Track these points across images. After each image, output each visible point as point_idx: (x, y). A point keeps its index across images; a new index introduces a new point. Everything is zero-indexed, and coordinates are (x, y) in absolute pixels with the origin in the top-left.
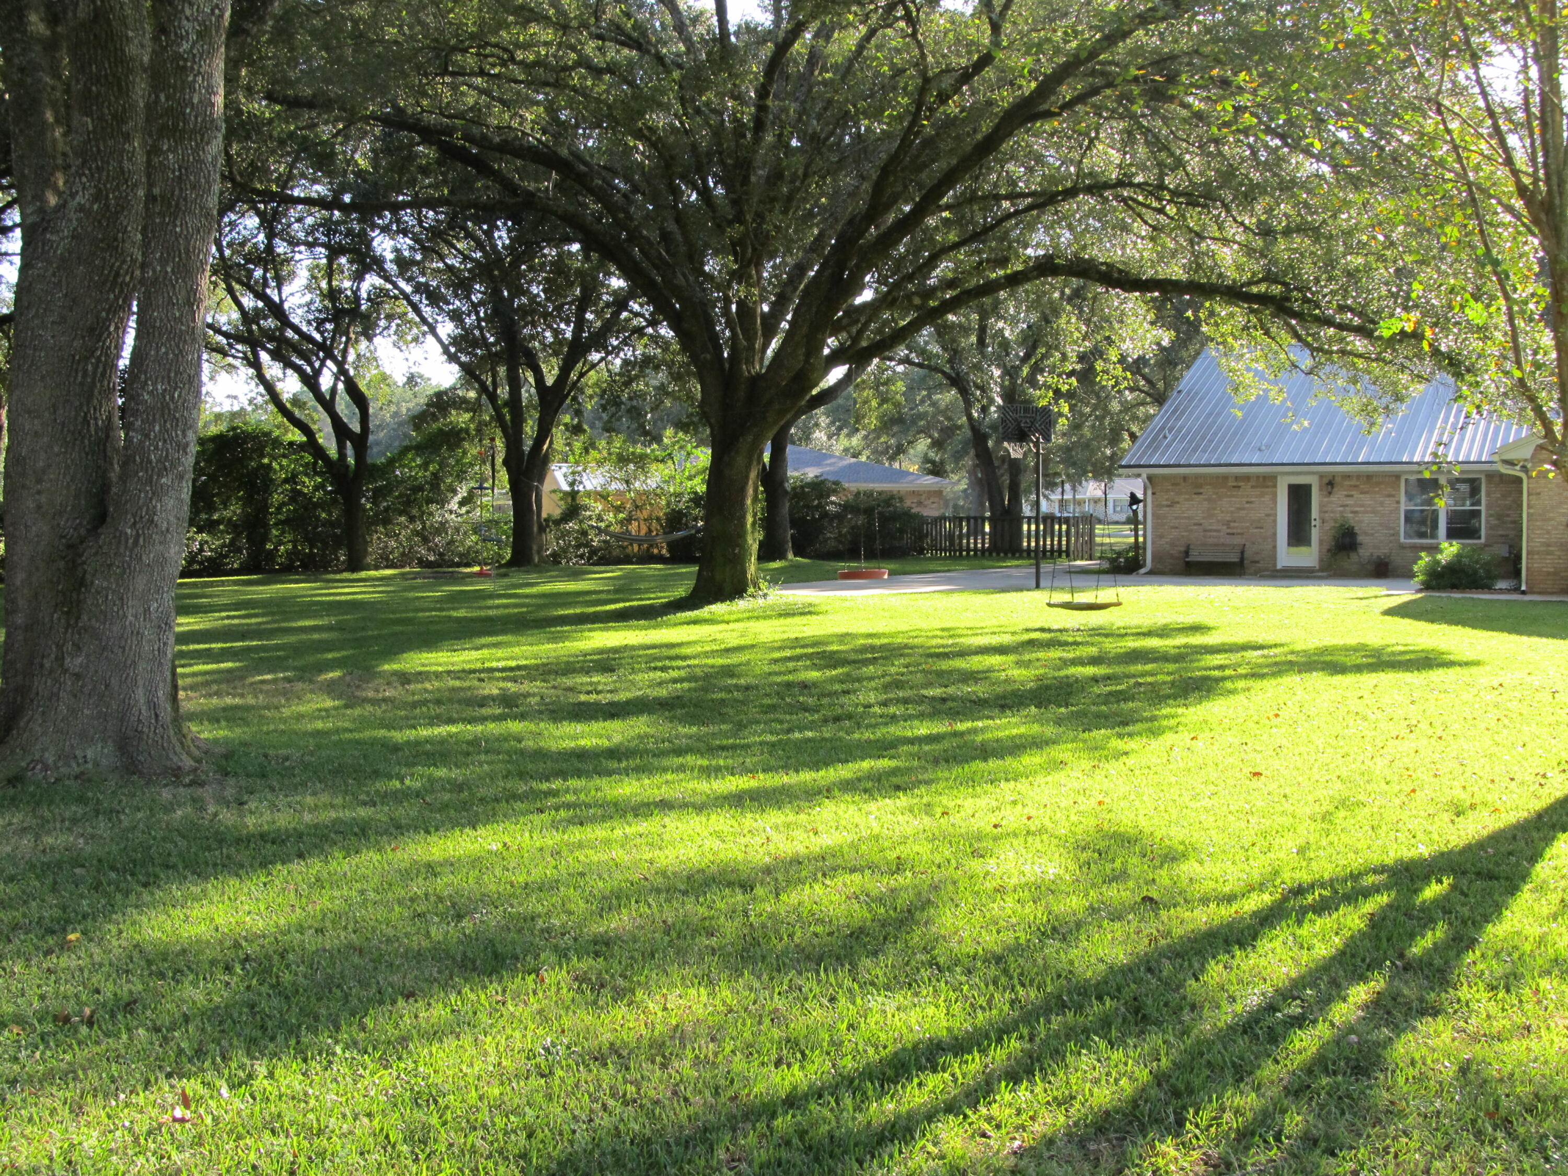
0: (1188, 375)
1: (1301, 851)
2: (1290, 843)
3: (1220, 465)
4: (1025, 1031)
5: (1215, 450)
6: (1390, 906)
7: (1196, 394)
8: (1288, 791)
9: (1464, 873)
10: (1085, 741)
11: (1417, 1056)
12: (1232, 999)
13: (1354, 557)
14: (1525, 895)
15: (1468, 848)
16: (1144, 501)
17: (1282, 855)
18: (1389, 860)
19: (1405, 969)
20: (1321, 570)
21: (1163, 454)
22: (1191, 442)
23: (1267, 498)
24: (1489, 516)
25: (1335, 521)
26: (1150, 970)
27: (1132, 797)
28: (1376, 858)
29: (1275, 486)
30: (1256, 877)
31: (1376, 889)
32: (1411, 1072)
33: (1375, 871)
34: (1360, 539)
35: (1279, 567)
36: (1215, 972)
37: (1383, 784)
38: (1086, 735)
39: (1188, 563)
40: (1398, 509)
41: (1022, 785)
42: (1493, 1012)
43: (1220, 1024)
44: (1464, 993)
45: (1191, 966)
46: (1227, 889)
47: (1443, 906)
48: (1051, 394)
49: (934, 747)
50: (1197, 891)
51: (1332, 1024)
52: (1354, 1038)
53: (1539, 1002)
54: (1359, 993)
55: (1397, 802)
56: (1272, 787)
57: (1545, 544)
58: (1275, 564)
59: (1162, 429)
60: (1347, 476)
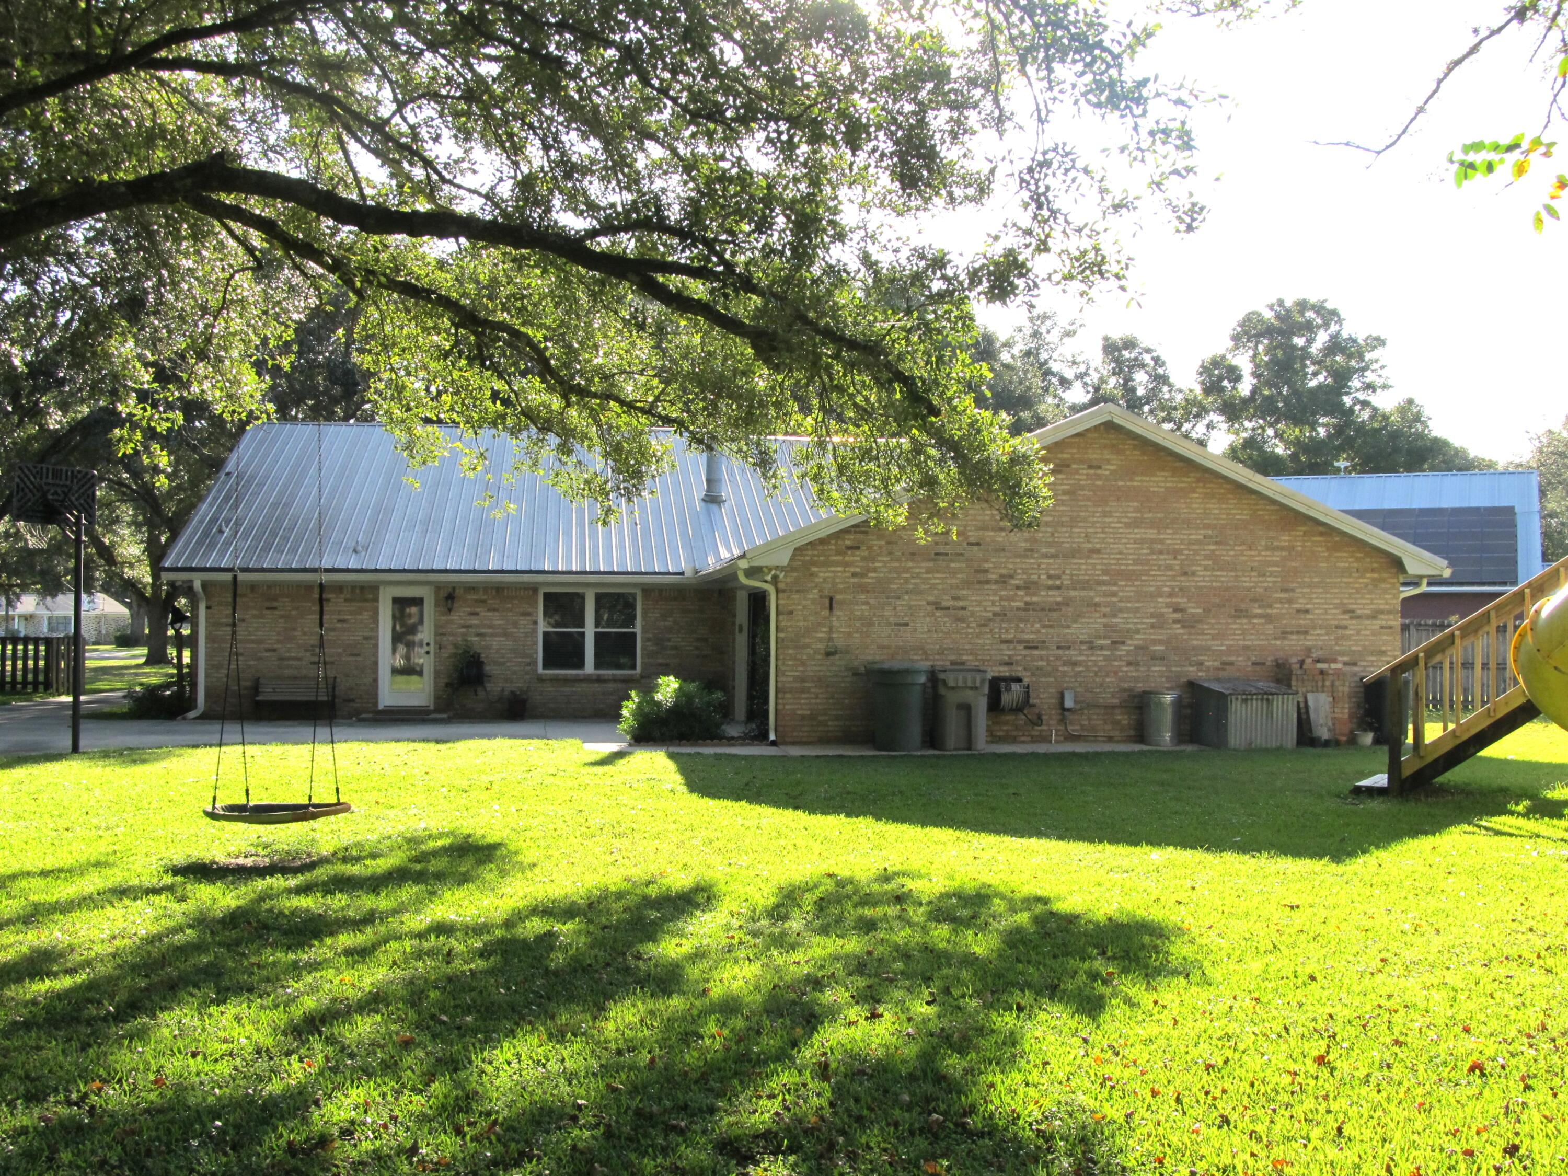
3: (305, 570)
5: (294, 550)
7: (252, 477)
13: (481, 694)
16: (195, 616)
20: (437, 710)
21: (222, 553)
22: (258, 538)
23: (366, 615)
24: (645, 640)
25: (456, 646)
29: (376, 600)
34: (488, 668)
35: (381, 707)
39: (258, 703)
40: (535, 631)
57: (796, 679)
58: (376, 704)
59: (214, 520)
60: (471, 588)
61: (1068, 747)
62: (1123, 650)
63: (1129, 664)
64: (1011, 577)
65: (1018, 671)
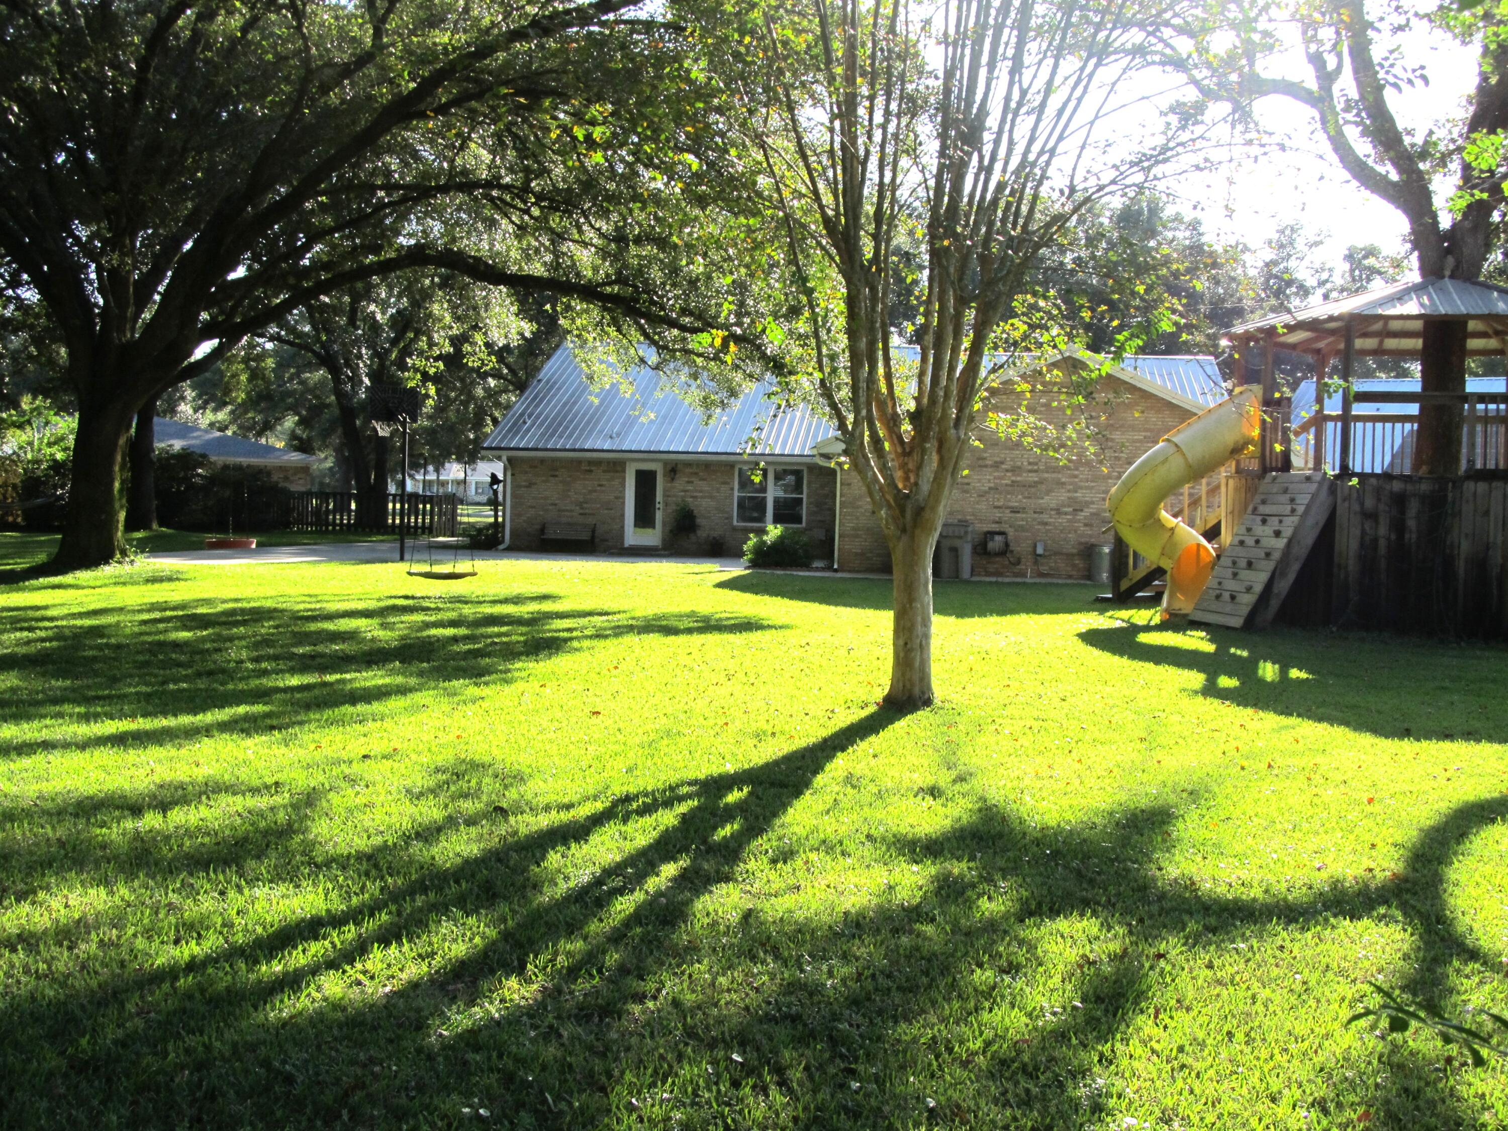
0: (546, 367)
1: (630, 770)
2: (621, 765)
3: (574, 450)
4: (393, 908)
5: (570, 436)
6: (698, 808)
7: (555, 383)
8: (622, 726)
9: (761, 784)
10: (445, 689)
11: (711, 909)
12: (567, 878)
13: (693, 538)
14: (807, 797)
15: (767, 765)
16: (505, 481)
17: (613, 774)
18: (702, 776)
19: (707, 852)
20: (665, 548)
21: (522, 438)
22: (548, 428)
23: (616, 482)
24: (809, 503)
25: (677, 504)
26: (499, 860)
27: (487, 731)
28: (691, 775)
29: (624, 471)
30: (591, 792)
31: (689, 796)
32: (706, 921)
33: (690, 784)
34: (699, 521)
35: (626, 545)
36: (554, 859)
37: (701, 719)
38: (446, 684)
39: (543, 541)
40: (732, 496)
41: (388, 724)
42: (771, 878)
43: (558, 896)
44: (752, 865)
45: (534, 856)
46: (566, 800)
47: (741, 807)
48: (419, 376)
49: (306, 694)
50: (542, 801)
51: (647, 892)
52: (663, 900)
53: (808, 870)
54: (669, 870)
55: (712, 733)
56: (608, 723)
57: (854, 529)
58: (623, 543)
59: (522, 415)
60: (688, 464)
61: (1038, 580)
62: (1081, 516)
63: (1086, 525)
64: (1002, 463)
65: (1005, 527)
